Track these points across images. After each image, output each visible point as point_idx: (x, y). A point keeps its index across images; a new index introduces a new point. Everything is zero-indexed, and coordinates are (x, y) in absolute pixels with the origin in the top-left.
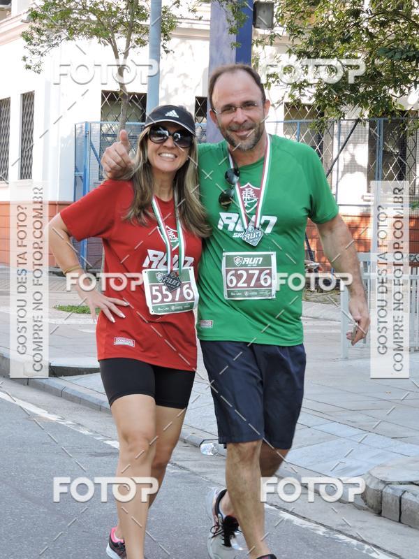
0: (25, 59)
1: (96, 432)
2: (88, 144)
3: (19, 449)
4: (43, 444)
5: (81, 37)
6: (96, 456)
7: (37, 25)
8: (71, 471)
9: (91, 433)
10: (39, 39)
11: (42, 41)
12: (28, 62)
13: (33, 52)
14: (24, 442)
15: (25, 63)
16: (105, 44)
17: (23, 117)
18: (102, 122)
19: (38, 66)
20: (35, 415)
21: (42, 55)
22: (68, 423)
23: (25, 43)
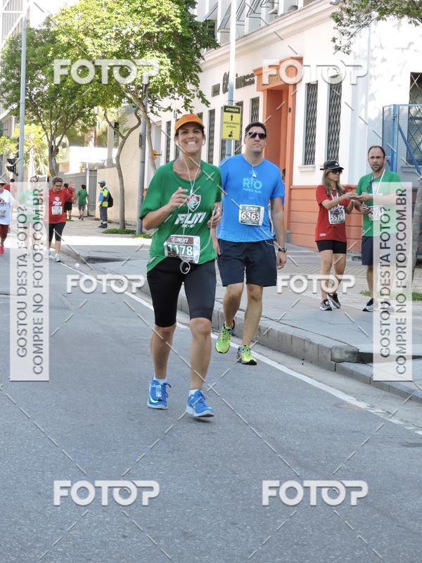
0: (334, 40)
1: (407, 422)
2: (396, 127)
3: (328, 436)
4: (353, 432)
5: (391, 17)
6: (407, 446)
7: (347, 6)
8: (383, 461)
9: (401, 423)
10: (348, 20)
11: (352, 22)
12: (337, 43)
13: (342, 33)
14: (333, 430)
15: (333, 44)
16: (417, 24)
17: (330, 100)
18: (411, 105)
19: (348, 46)
20: (343, 402)
21: (352, 36)
22: (377, 411)
23: (335, 24)
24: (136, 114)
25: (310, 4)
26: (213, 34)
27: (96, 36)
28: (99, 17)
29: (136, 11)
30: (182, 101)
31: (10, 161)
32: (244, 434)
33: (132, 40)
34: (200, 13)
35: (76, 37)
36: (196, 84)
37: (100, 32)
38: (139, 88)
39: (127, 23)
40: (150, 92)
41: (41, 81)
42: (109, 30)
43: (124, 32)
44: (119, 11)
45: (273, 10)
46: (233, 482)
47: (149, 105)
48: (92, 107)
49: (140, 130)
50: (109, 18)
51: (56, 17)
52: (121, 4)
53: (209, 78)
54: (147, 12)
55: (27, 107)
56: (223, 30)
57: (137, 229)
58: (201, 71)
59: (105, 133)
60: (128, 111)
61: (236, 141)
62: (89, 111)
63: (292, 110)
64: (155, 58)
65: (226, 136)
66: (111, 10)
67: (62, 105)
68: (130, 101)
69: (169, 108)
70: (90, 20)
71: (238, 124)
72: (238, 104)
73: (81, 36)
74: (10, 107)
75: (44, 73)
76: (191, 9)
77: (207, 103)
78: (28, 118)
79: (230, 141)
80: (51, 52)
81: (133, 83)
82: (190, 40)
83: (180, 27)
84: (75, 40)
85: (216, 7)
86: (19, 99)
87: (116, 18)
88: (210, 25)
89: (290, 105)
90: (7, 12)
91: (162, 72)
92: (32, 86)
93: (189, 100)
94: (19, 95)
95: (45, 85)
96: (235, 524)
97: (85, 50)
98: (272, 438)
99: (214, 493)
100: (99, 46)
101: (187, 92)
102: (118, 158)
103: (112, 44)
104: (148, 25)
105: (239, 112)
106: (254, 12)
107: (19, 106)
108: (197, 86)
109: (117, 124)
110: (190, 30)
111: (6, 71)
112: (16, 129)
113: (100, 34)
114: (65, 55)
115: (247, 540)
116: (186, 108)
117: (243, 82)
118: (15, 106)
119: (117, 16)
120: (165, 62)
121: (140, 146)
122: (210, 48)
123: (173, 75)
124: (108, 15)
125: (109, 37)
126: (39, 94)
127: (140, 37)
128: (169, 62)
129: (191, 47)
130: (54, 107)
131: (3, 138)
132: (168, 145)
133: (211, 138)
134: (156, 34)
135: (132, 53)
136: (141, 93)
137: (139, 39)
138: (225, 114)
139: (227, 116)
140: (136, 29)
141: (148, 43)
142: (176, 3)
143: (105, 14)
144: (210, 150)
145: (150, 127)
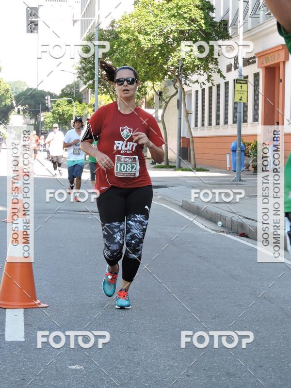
24: (174, 86)
26: (226, 29)
27: (147, 34)
28: (148, 21)
29: (174, 16)
30: (206, 76)
32: (262, 306)
33: (171, 36)
34: (217, 16)
35: (133, 35)
36: (216, 63)
37: (149, 31)
38: (177, 68)
39: (167, 24)
40: (184, 70)
42: (155, 29)
43: (165, 30)
44: (162, 16)
45: (268, 12)
47: (183, 79)
48: (144, 82)
49: (177, 96)
50: (155, 21)
51: (119, 22)
52: (163, 12)
54: (180, 16)
55: (99, 82)
56: (234, 27)
57: (177, 165)
59: (152, 99)
60: (169, 84)
61: (244, 103)
62: (142, 84)
63: (283, 81)
65: (237, 100)
66: (156, 16)
68: (170, 77)
69: (197, 81)
70: (142, 23)
71: (246, 91)
72: (245, 77)
73: (136, 34)
74: (88, 83)
76: (211, 13)
77: (224, 78)
78: (100, 91)
79: (241, 103)
80: (116, 46)
81: (172, 65)
82: (211, 34)
83: (204, 25)
84: (132, 37)
85: (228, 11)
86: (94, 77)
87: (160, 21)
88: (224, 23)
89: (281, 77)
90: (84, 19)
91: (192, 57)
93: (210, 76)
94: (94, 74)
96: (261, 367)
97: (139, 43)
100: (148, 40)
101: (209, 70)
102: (163, 116)
103: (158, 39)
104: (182, 25)
105: (246, 83)
106: (255, 14)
107: (94, 83)
108: (217, 65)
109: (161, 93)
110: (211, 27)
112: (92, 98)
113: (149, 32)
114: (126, 47)
115: (270, 378)
116: (209, 82)
117: (248, 62)
118: (91, 82)
119: (160, 19)
121: (178, 108)
122: (225, 39)
124: (154, 19)
125: (155, 34)
127: (177, 33)
131: (84, 104)
132: (197, 107)
133: (226, 101)
134: (187, 31)
135: (171, 45)
136: (178, 72)
137: (176, 34)
138: (236, 84)
139: (238, 86)
140: (174, 28)
141: (182, 37)
142: (201, 9)
143: (152, 19)
144: (226, 109)
145: (184, 95)
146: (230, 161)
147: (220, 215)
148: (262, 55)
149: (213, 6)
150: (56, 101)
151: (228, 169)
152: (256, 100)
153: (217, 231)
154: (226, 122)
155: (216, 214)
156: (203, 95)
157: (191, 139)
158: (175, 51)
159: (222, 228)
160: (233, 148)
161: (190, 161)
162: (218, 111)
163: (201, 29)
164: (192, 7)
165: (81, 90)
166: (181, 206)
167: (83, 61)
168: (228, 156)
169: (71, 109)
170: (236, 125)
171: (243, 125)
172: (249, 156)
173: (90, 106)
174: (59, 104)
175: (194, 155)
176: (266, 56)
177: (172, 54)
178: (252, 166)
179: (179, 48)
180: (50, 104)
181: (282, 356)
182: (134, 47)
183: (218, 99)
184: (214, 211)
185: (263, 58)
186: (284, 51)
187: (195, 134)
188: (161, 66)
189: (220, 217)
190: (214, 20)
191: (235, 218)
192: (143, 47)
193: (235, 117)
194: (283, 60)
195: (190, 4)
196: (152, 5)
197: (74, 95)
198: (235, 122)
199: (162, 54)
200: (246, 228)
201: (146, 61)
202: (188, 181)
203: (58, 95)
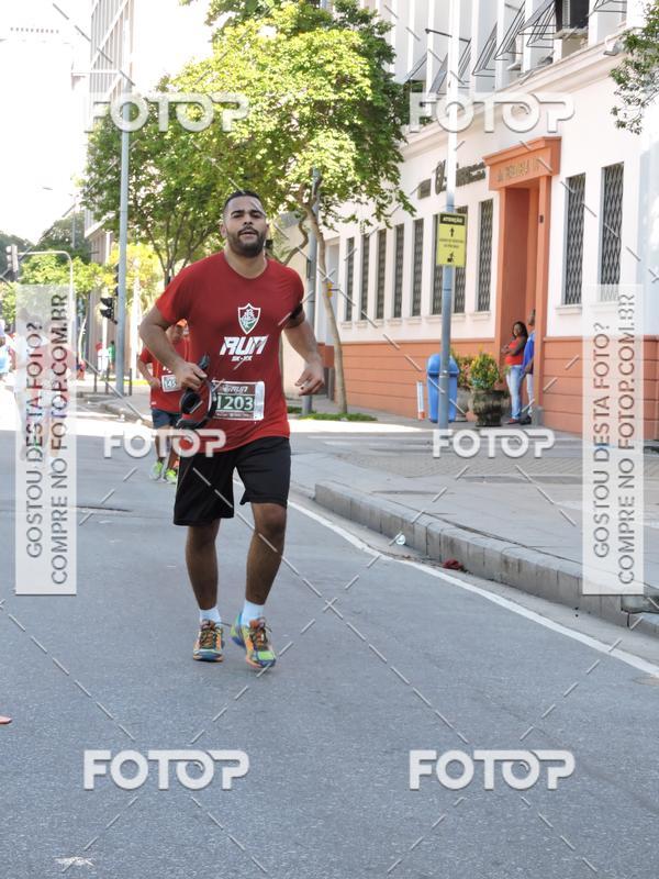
0: (615, 111)
7: (635, 58)
10: (638, 80)
11: (643, 83)
12: (620, 116)
13: (628, 100)
15: (615, 119)
17: (605, 205)
19: (638, 122)
21: (643, 105)
23: (617, 87)
24: (300, 227)
25: (572, 55)
28: (244, 78)
29: (301, 68)
30: (372, 207)
31: (105, 301)
32: (498, 725)
33: (296, 114)
34: (399, 71)
36: (394, 180)
38: (306, 186)
39: (288, 86)
40: (322, 193)
41: (152, 178)
42: (260, 98)
43: (283, 101)
44: (276, 69)
45: (513, 65)
46: (488, 800)
47: (321, 214)
49: (307, 250)
50: (259, 80)
51: (178, 79)
52: (278, 58)
53: (415, 171)
54: (318, 69)
55: (130, 217)
57: (303, 406)
58: (402, 161)
60: (287, 223)
61: (457, 269)
63: (545, 219)
64: (332, 141)
65: (442, 261)
66: (263, 67)
67: (186, 214)
68: (291, 207)
69: (353, 218)
70: (231, 82)
71: (461, 242)
72: (460, 210)
74: (104, 218)
75: (157, 164)
76: (386, 63)
77: (412, 210)
78: (132, 235)
79: (450, 267)
80: (169, 132)
81: (298, 181)
82: (384, 111)
83: (369, 92)
85: (423, 61)
86: (119, 204)
87: (271, 79)
88: (416, 88)
89: (542, 212)
90: (96, 71)
91: (343, 162)
92: (138, 186)
93: (383, 205)
94: (118, 199)
95: (158, 183)
96: (498, 864)
98: (541, 731)
99: (461, 816)
100: (244, 122)
101: (381, 193)
103: (265, 119)
104: (320, 89)
105: (463, 224)
106: (484, 68)
107: (118, 216)
108: (397, 183)
110: (385, 96)
111: (98, 163)
112: (113, 252)
114: (192, 136)
116: (379, 218)
117: (466, 176)
118: (111, 215)
120: (346, 146)
121: (308, 277)
123: (359, 167)
124: (258, 75)
125: (259, 109)
126: (149, 197)
127: (308, 109)
128: (353, 147)
129: (387, 123)
130: (173, 217)
131: (93, 266)
132: (350, 275)
133: (418, 263)
134: (333, 104)
135: (295, 133)
136: (309, 195)
137: (306, 111)
138: (441, 226)
139: (444, 229)
140: (302, 96)
141: (319, 118)
142: (363, 54)
143: (253, 73)
144: (417, 282)
145: (323, 247)
146: (425, 399)
147: (403, 520)
148: (498, 161)
149: (390, 48)
150: (30, 257)
151: (420, 417)
152: (484, 262)
153: (394, 556)
154: (416, 311)
155: (393, 516)
156: (366, 249)
157: (336, 349)
158: (304, 147)
159: (407, 548)
160: (432, 369)
161: (333, 399)
162: (398, 285)
163: (362, 99)
164: (343, 49)
165: (87, 233)
166: (314, 499)
167: (94, 167)
168: (419, 388)
169: (63, 275)
170: (439, 318)
171: (455, 317)
172: (467, 389)
173: (108, 270)
174: (36, 265)
175: (343, 385)
176: (508, 164)
177: (296, 154)
178: (475, 410)
179: (313, 142)
180: (16, 263)
181: (546, 839)
182: (211, 137)
183: (399, 257)
184: (388, 510)
185: (502, 168)
186: (549, 150)
187: (345, 337)
188: (272, 182)
189: (401, 525)
190: (393, 79)
191: (438, 527)
192: (231, 137)
193: (436, 298)
194: (547, 173)
195: (340, 42)
196: (254, 44)
197: (72, 245)
198: (436, 310)
199: (275, 156)
200: (459, 548)
201: (237, 169)
202: (328, 443)
203: (36, 242)
